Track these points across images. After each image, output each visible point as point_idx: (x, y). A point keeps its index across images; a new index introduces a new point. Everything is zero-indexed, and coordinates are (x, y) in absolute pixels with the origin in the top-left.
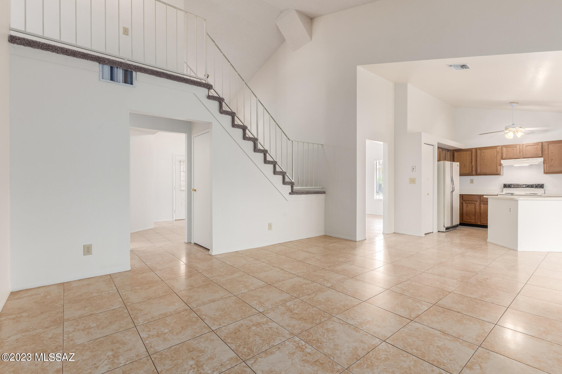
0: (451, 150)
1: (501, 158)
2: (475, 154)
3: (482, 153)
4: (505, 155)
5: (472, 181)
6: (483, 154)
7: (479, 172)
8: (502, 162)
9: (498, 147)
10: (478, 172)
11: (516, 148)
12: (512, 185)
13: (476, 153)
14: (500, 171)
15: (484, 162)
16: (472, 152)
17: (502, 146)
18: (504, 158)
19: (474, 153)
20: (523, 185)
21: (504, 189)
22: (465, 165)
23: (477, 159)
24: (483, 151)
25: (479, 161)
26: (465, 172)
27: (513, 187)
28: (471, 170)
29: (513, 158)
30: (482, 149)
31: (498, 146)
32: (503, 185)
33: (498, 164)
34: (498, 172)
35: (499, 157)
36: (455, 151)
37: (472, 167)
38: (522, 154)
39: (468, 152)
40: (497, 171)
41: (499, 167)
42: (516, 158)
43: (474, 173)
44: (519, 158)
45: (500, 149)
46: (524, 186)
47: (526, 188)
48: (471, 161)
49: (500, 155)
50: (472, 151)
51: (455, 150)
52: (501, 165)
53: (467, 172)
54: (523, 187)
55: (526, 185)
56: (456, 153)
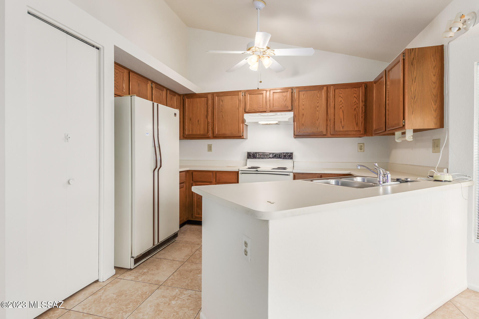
0: (179, 95)
1: (243, 111)
2: (212, 103)
3: (221, 101)
4: (248, 105)
5: (210, 148)
6: (221, 103)
7: (217, 133)
8: (245, 118)
9: (240, 93)
10: (215, 132)
11: (262, 95)
12: (257, 154)
13: (213, 101)
14: (243, 132)
15: (223, 116)
16: (207, 99)
17: (246, 92)
18: (247, 111)
19: (210, 101)
20: (270, 154)
21: (249, 160)
22: (198, 121)
23: (214, 111)
24: (222, 98)
25: (217, 114)
26: (198, 133)
27: (258, 158)
28: (206, 129)
29: (258, 111)
30: (221, 95)
31: (240, 91)
32: (246, 154)
33: (240, 121)
34: (241, 133)
35: (241, 109)
36: (185, 97)
37: (208, 123)
38: (268, 106)
39: (203, 99)
40: (239, 133)
41: (242, 124)
42: (262, 110)
43: (210, 134)
44: (265, 112)
45: (242, 96)
46: (271, 156)
47: (273, 159)
48: (206, 114)
49: (242, 105)
50: (207, 97)
51: (186, 95)
52: (243, 121)
53: (202, 133)
54: (270, 158)
55: (273, 154)
56: (187, 99)
